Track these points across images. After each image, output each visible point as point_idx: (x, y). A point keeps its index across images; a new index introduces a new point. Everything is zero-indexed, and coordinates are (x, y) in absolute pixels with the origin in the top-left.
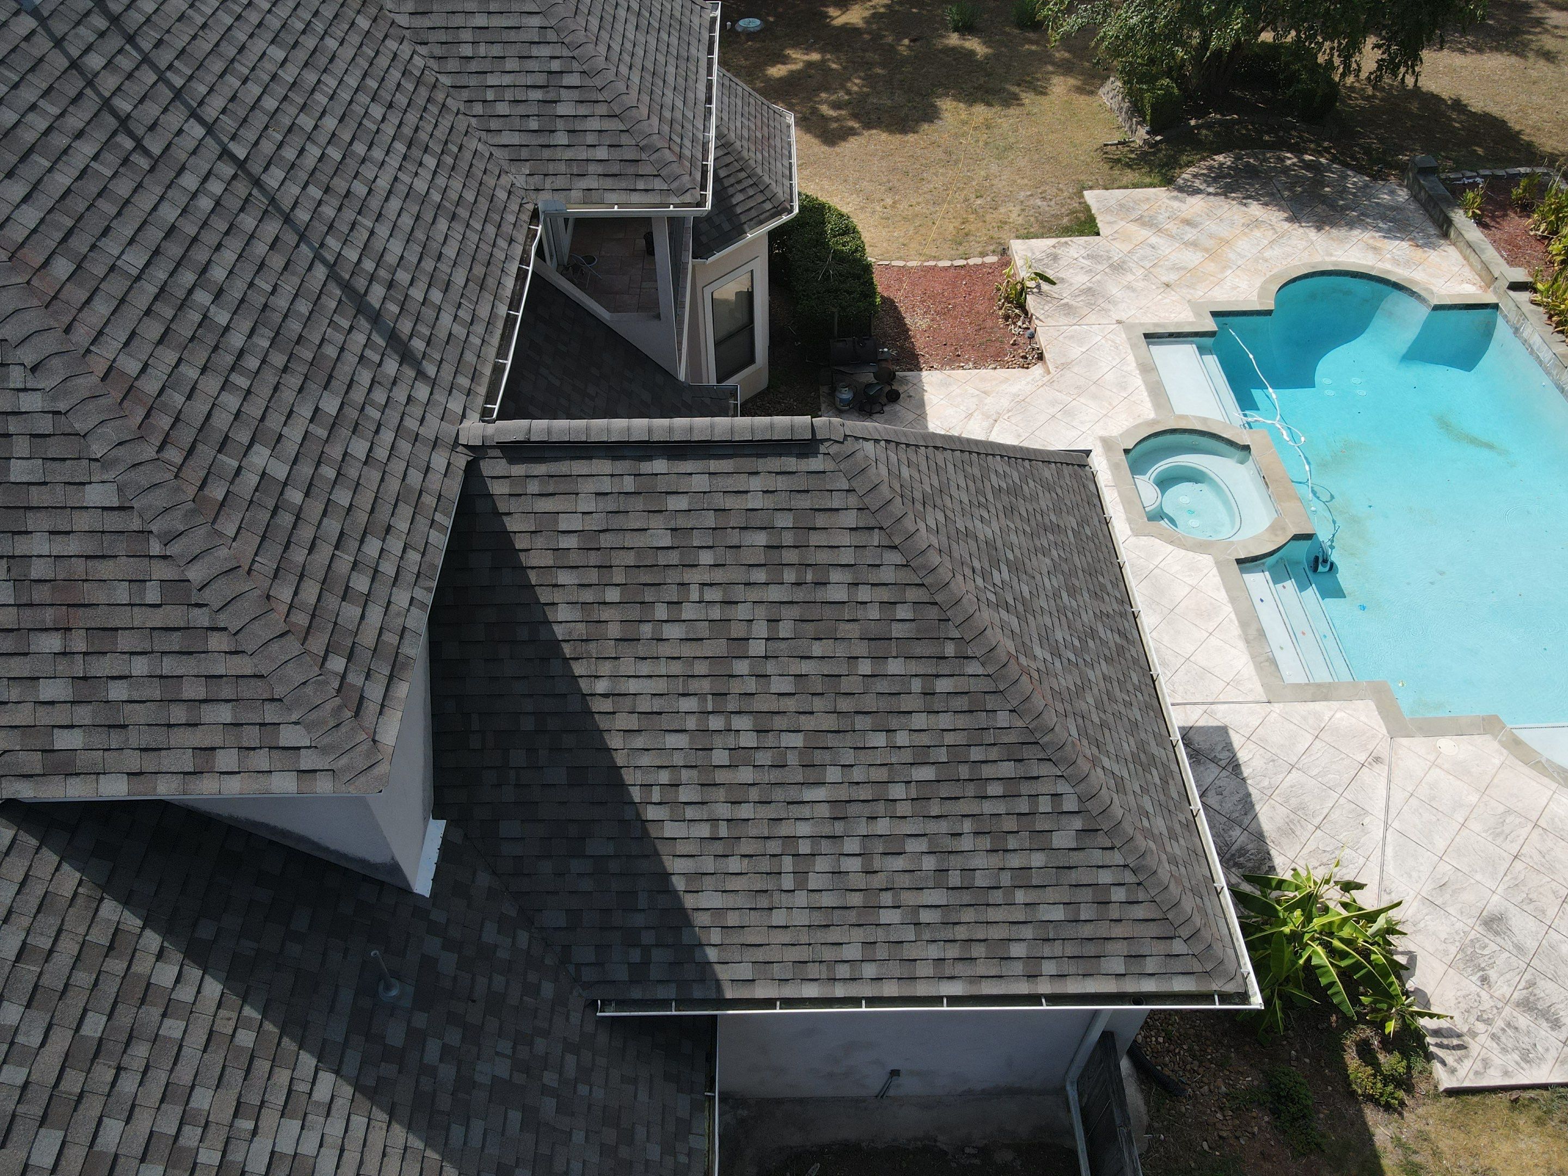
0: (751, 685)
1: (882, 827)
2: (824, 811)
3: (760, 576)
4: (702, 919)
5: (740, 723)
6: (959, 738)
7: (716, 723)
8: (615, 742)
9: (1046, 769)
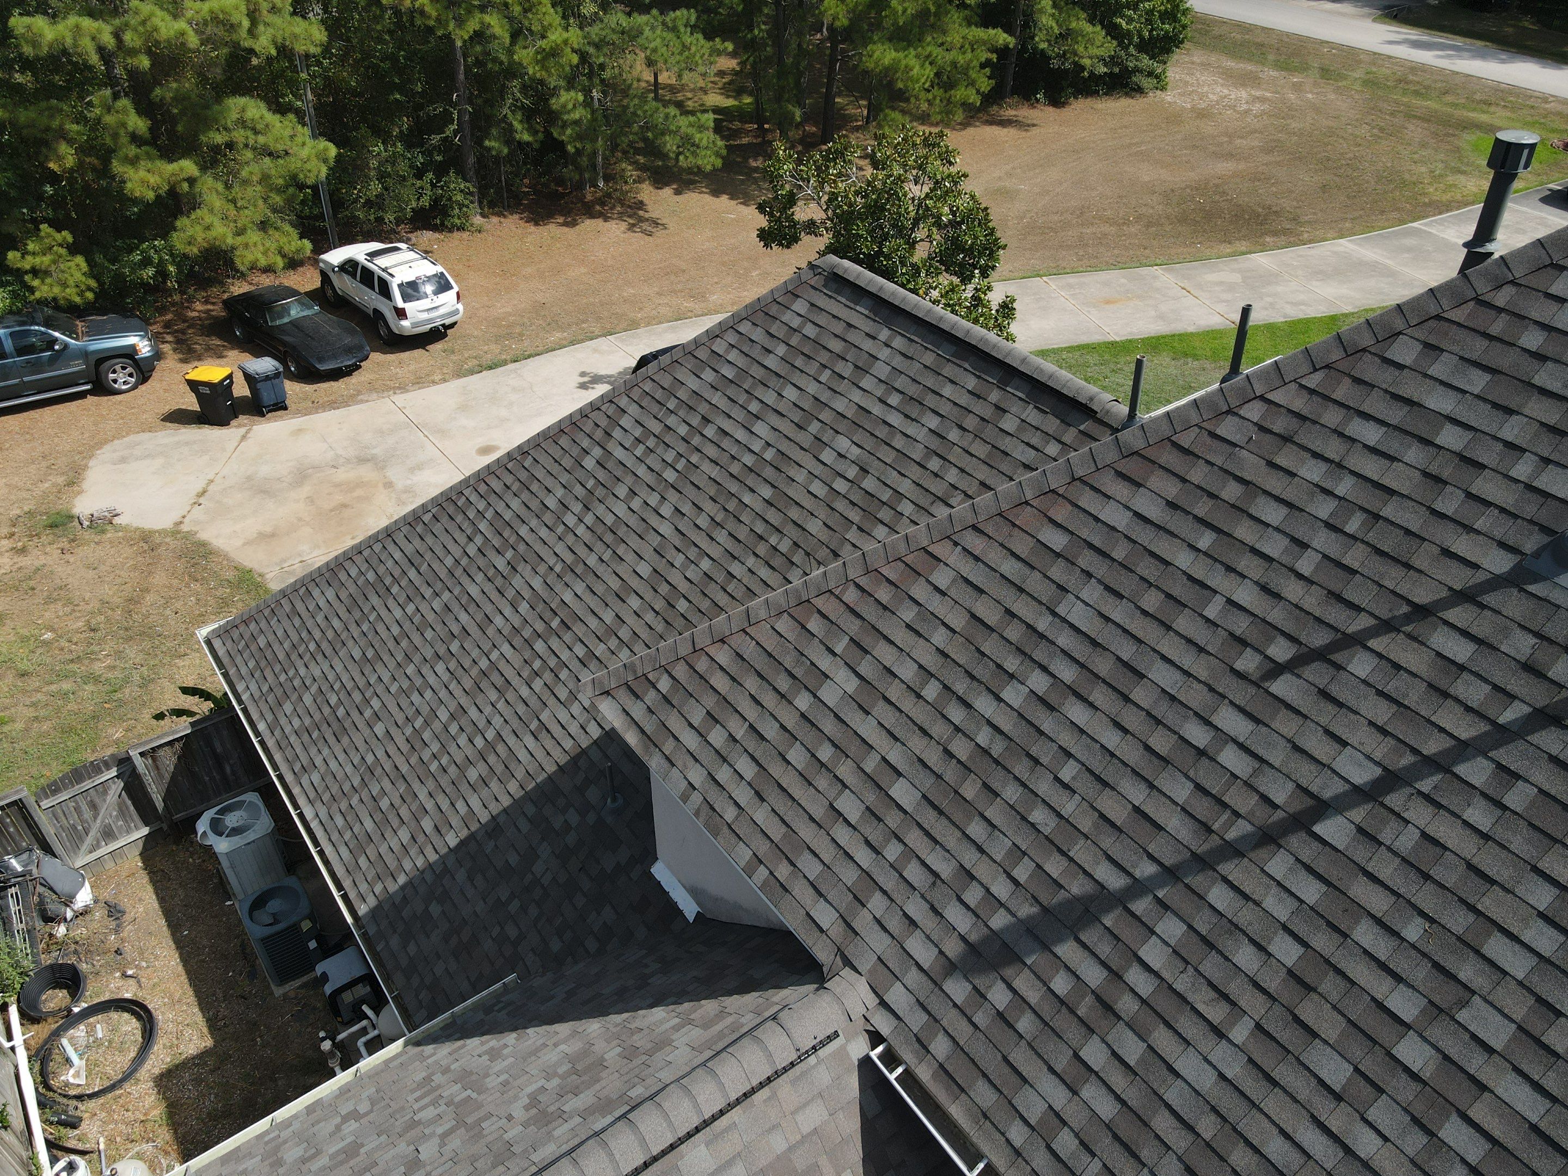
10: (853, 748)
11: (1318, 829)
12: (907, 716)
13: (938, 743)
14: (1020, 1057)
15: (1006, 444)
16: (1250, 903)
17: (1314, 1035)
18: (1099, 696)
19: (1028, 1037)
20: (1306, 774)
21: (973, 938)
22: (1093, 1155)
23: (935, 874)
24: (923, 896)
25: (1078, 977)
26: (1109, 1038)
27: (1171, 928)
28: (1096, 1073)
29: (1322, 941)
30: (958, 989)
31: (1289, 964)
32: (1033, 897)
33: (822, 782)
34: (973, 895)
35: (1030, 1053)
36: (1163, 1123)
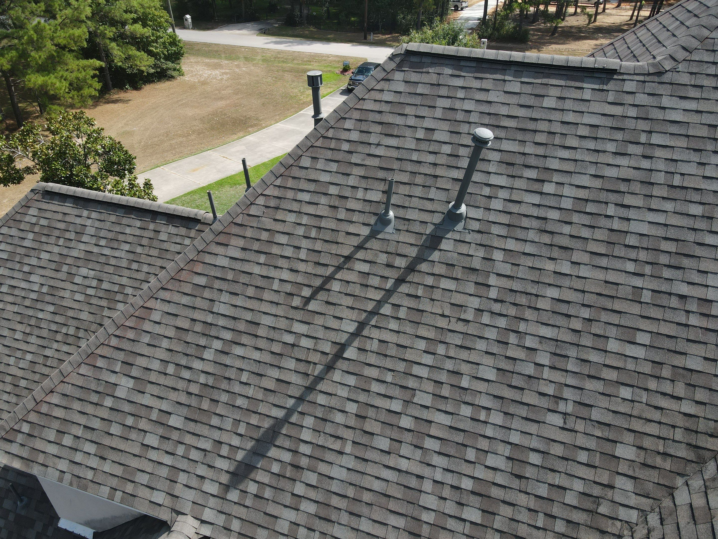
10: (143, 412)
11: (345, 355)
12: (163, 385)
13: (183, 391)
14: (272, 509)
15: (165, 246)
16: (333, 396)
17: (373, 434)
18: (245, 339)
19: (271, 498)
20: (333, 336)
21: (232, 469)
22: (314, 531)
23: (204, 450)
24: (202, 463)
25: (281, 461)
26: (303, 480)
27: (309, 421)
28: (303, 497)
29: (362, 397)
30: (234, 495)
31: (355, 412)
32: (251, 438)
33: (133, 435)
34: (225, 451)
35: (274, 504)
36: (335, 501)
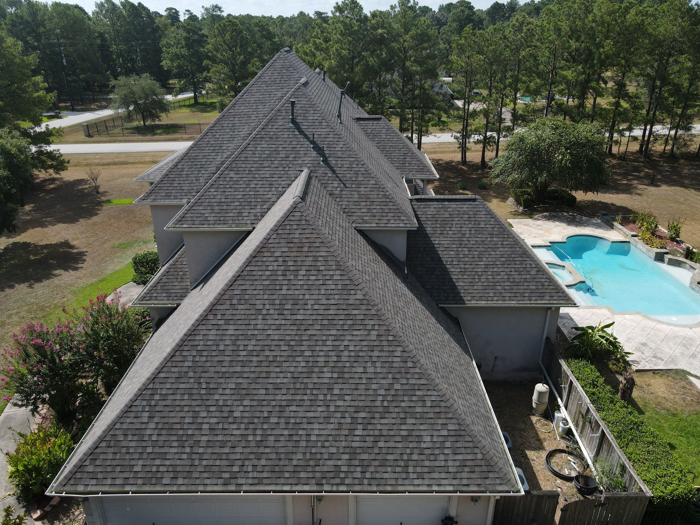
0: (467, 242)
1: (495, 270)
2: (483, 266)
3: (467, 223)
4: (459, 288)
5: (464, 249)
6: (510, 253)
7: (460, 249)
8: (440, 253)
9: (528, 259)
